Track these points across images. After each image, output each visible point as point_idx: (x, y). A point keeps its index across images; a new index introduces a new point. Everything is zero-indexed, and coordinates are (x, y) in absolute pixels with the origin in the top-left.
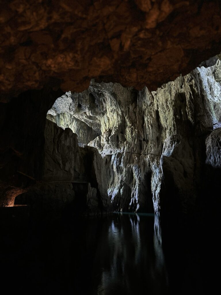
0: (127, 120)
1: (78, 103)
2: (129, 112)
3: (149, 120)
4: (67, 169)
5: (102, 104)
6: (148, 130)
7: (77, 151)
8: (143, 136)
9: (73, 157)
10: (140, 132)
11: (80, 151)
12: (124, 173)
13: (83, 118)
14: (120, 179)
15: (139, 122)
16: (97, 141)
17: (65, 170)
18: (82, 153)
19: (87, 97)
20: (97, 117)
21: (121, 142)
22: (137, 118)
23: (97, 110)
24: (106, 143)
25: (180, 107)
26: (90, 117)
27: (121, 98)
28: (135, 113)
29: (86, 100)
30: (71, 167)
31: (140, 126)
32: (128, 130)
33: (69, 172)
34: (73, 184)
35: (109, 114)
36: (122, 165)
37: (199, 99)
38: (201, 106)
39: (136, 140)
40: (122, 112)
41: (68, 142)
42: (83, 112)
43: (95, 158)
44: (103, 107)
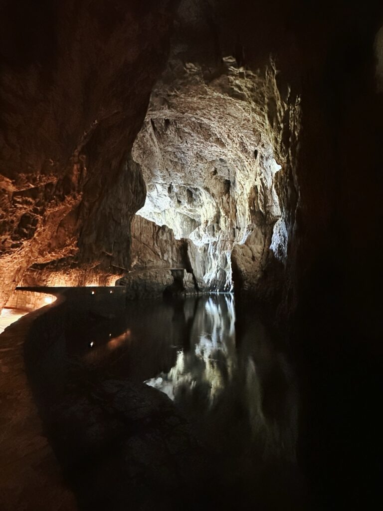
0: (221, 210)
1: (176, 200)
2: (223, 202)
3: (240, 209)
4: (165, 259)
5: (199, 197)
6: (239, 219)
7: (174, 244)
8: (235, 224)
9: (170, 249)
10: (233, 221)
11: (176, 243)
12: (219, 259)
13: (185, 212)
14: (217, 265)
15: (233, 211)
16: (197, 232)
17: (164, 260)
18: (178, 245)
19: (185, 193)
20: (197, 209)
21: (216, 231)
22: (231, 207)
23: (195, 203)
24: (203, 233)
25: (254, 199)
26: (191, 211)
27: (214, 191)
28: (228, 203)
29: (184, 196)
30: (169, 257)
31: (234, 215)
32: (222, 220)
33: (167, 261)
34: (172, 270)
35: (206, 206)
36: (217, 252)
37: (268, 191)
38: (269, 198)
39: (229, 228)
40: (217, 203)
41: (165, 237)
42: (182, 207)
43: (189, 248)
44: (200, 200)
